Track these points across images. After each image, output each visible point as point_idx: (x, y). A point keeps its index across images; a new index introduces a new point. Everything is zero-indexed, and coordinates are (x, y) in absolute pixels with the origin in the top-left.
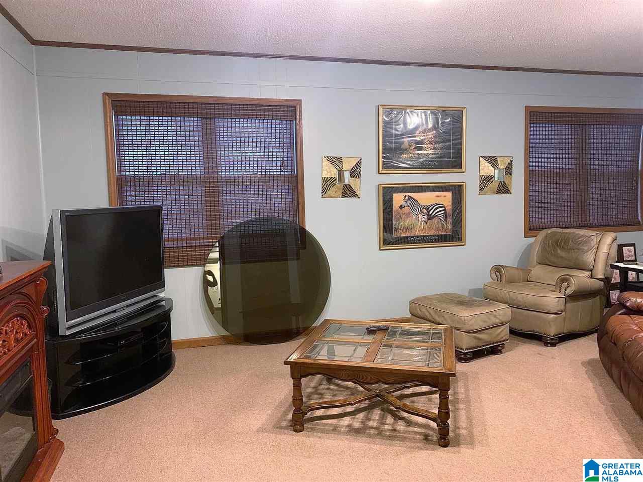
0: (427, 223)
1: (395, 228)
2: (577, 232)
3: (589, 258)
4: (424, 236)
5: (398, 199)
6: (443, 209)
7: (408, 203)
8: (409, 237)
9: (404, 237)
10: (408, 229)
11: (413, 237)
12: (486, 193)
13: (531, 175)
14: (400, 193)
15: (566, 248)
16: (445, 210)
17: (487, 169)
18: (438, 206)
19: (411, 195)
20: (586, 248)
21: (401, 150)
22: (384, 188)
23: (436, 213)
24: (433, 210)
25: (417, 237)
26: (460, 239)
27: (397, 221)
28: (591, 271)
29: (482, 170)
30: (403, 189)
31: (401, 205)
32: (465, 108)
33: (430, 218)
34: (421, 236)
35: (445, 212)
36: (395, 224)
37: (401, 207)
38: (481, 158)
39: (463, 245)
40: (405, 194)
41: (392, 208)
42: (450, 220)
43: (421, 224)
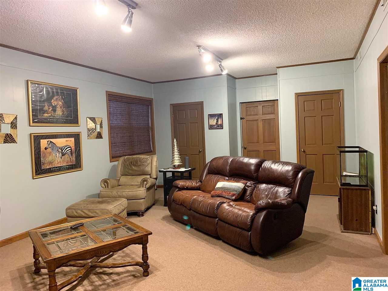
0: (61, 158)
1: (43, 163)
2: (140, 157)
3: (148, 169)
4: (60, 167)
5: (44, 143)
6: (70, 148)
7: (50, 146)
8: (52, 168)
9: (48, 168)
10: (51, 163)
11: (54, 168)
12: (91, 138)
13: (111, 129)
14: (45, 139)
15: (137, 165)
16: (71, 149)
17: (91, 125)
18: (68, 147)
19: (51, 140)
20: (146, 164)
21: (43, 111)
22: (34, 136)
23: (66, 151)
24: (64, 150)
25: (57, 167)
26: (80, 167)
27: (43, 158)
28: (150, 175)
29: (89, 125)
30: (47, 137)
31: (46, 147)
32: (78, 88)
33: (63, 155)
34: (59, 167)
35: (71, 151)
36: (43, 160)
37: (46, 149)
38: (87, 118)
39: (81, 170)
40: (48, 140)
41: (40, 149)
42: (74, 155)
43: (58, 159)
